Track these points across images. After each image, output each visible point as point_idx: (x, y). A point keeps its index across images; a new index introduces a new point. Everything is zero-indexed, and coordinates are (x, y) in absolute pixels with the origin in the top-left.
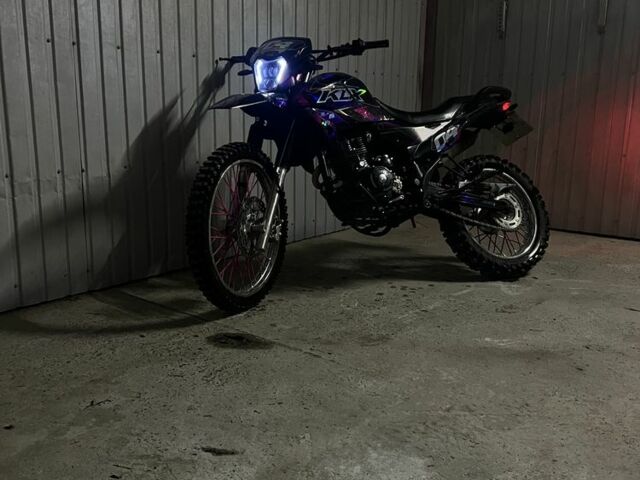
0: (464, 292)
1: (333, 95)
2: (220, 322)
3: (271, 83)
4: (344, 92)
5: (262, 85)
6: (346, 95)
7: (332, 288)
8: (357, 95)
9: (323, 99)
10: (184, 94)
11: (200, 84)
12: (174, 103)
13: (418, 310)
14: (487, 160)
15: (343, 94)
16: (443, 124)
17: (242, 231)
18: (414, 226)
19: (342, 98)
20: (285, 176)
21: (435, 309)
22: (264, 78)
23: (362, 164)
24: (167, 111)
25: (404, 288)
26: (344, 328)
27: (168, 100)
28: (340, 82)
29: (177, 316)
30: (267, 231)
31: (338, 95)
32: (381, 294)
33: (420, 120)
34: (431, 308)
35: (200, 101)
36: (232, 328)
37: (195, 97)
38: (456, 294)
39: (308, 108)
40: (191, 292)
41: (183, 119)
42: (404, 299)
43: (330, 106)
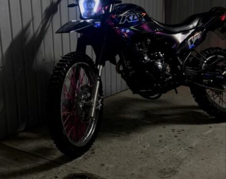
0: (210, 131)
1: (128, 18)
2: (69, 164)
3: (90, 12)
4: (134, 16)
5: (84, 14)
6: (136, 18)
7: (130, 133)
8: (141, 17)
9: (122, 21)
10: (34, 19)
11: (43, 12)
12: (28, 25)
13: (186, 147)
14: (215, 50)
15: (134, 17)
16: (191, 31)
17: (80, 107)
18: (177, 92)
19: (133, 19)
20: (102, 70)
21: (196, 145)
22: (85, 9)
23: (146, 58)
24: (24, 31)
25: (173, 130)
26: (146, 165)
27: (25, 24)
28: (131, 10)
29: (42, 162)
30: (94, 105)
31: (131, 18)
32: (161, 136)
33: (177, 30)
34: (194, 145)
35: (44, 22)
36: (78, 169)
37: (41, 20)
38: (205, 134)
39: (114, 28)
40: (46, 141)
41: (34, 35)
42: (176, 139)
43: (127, 25)
